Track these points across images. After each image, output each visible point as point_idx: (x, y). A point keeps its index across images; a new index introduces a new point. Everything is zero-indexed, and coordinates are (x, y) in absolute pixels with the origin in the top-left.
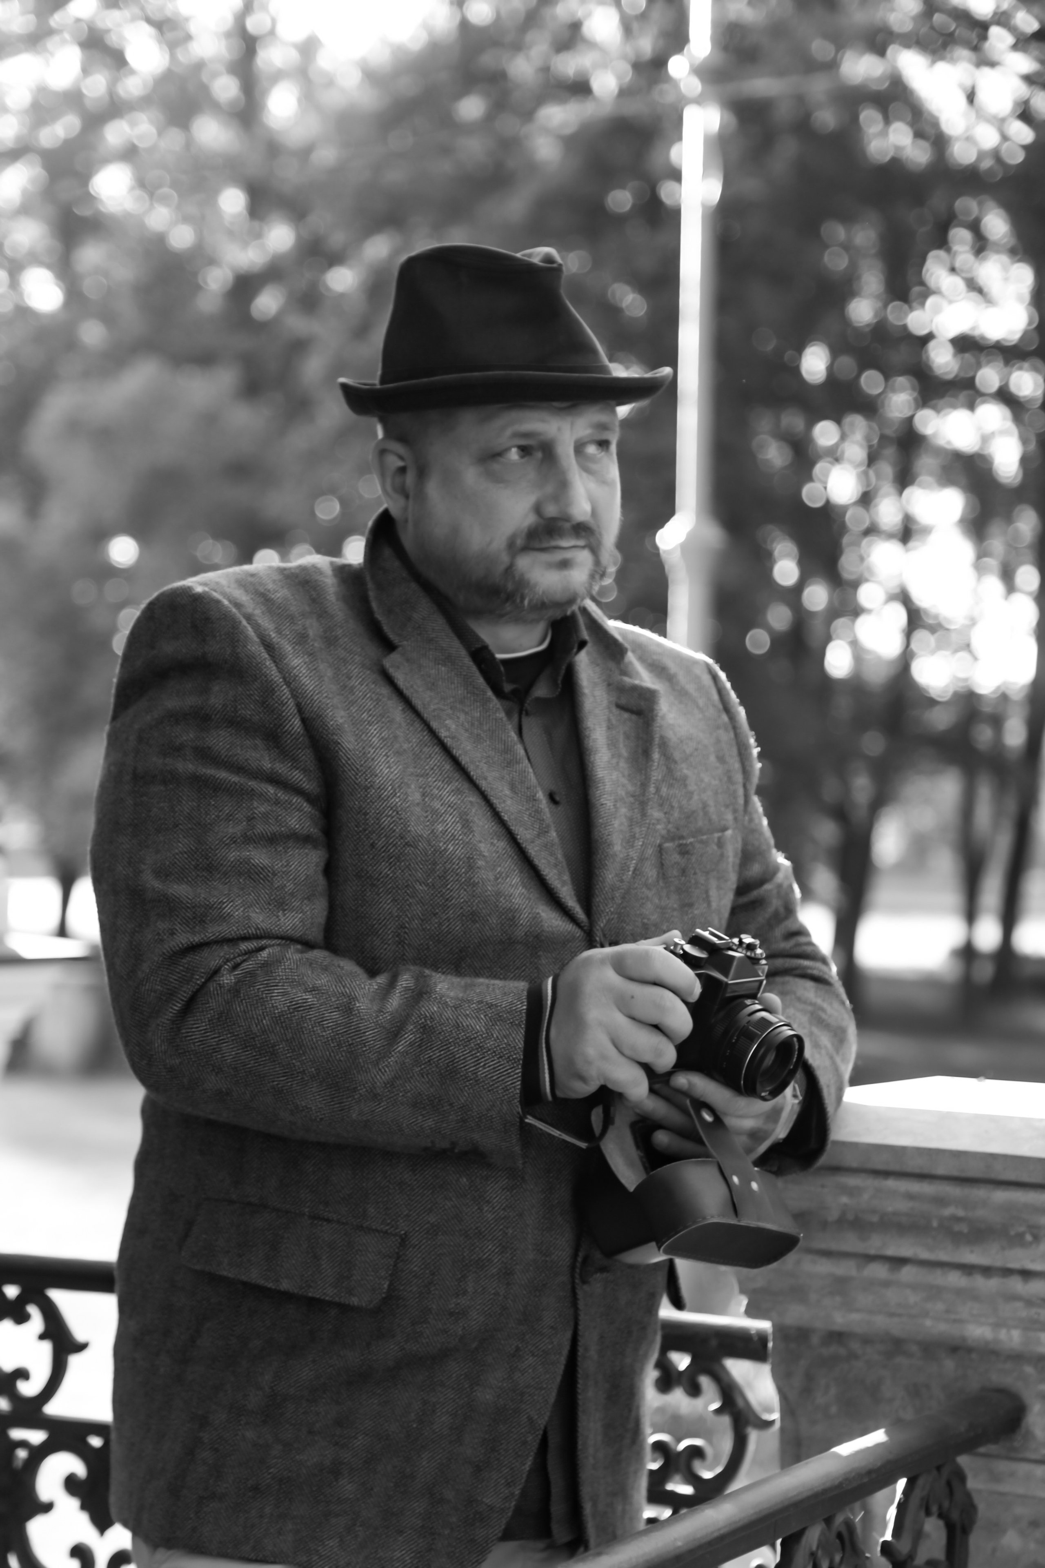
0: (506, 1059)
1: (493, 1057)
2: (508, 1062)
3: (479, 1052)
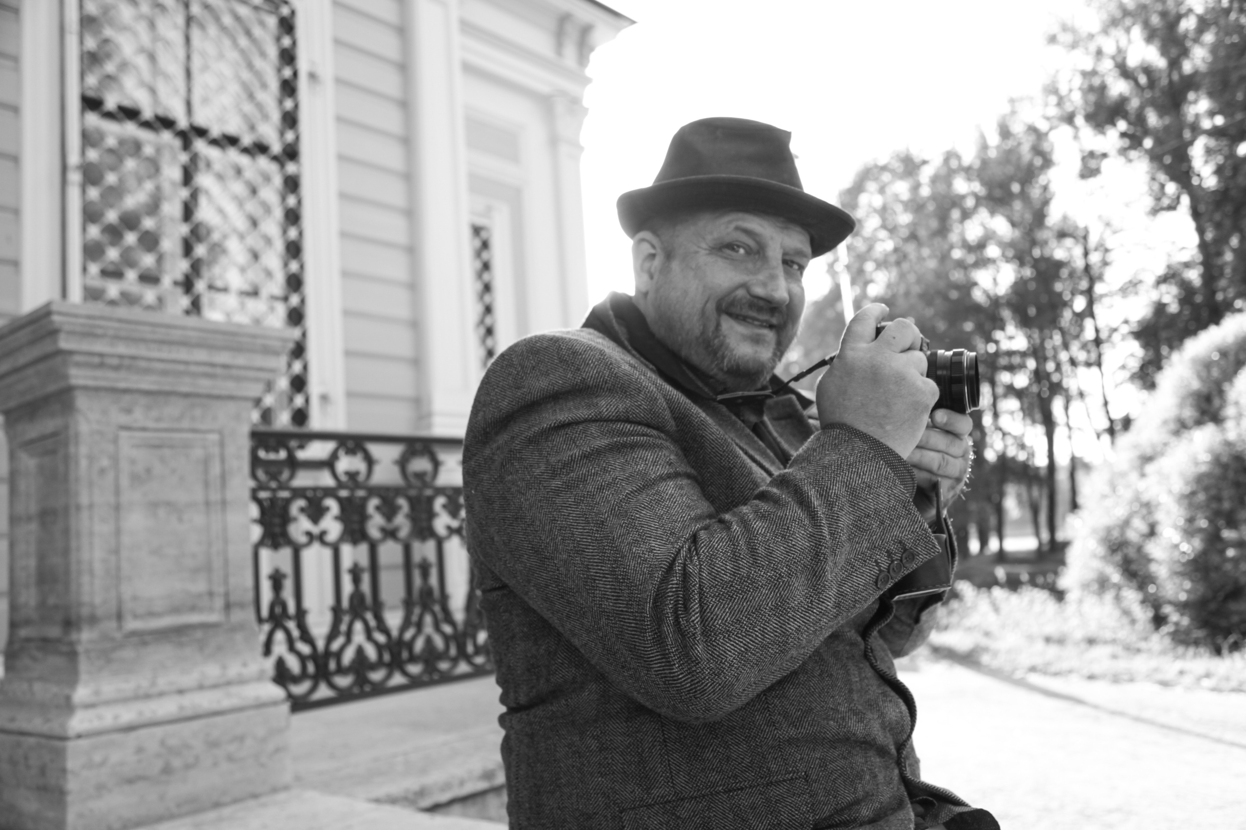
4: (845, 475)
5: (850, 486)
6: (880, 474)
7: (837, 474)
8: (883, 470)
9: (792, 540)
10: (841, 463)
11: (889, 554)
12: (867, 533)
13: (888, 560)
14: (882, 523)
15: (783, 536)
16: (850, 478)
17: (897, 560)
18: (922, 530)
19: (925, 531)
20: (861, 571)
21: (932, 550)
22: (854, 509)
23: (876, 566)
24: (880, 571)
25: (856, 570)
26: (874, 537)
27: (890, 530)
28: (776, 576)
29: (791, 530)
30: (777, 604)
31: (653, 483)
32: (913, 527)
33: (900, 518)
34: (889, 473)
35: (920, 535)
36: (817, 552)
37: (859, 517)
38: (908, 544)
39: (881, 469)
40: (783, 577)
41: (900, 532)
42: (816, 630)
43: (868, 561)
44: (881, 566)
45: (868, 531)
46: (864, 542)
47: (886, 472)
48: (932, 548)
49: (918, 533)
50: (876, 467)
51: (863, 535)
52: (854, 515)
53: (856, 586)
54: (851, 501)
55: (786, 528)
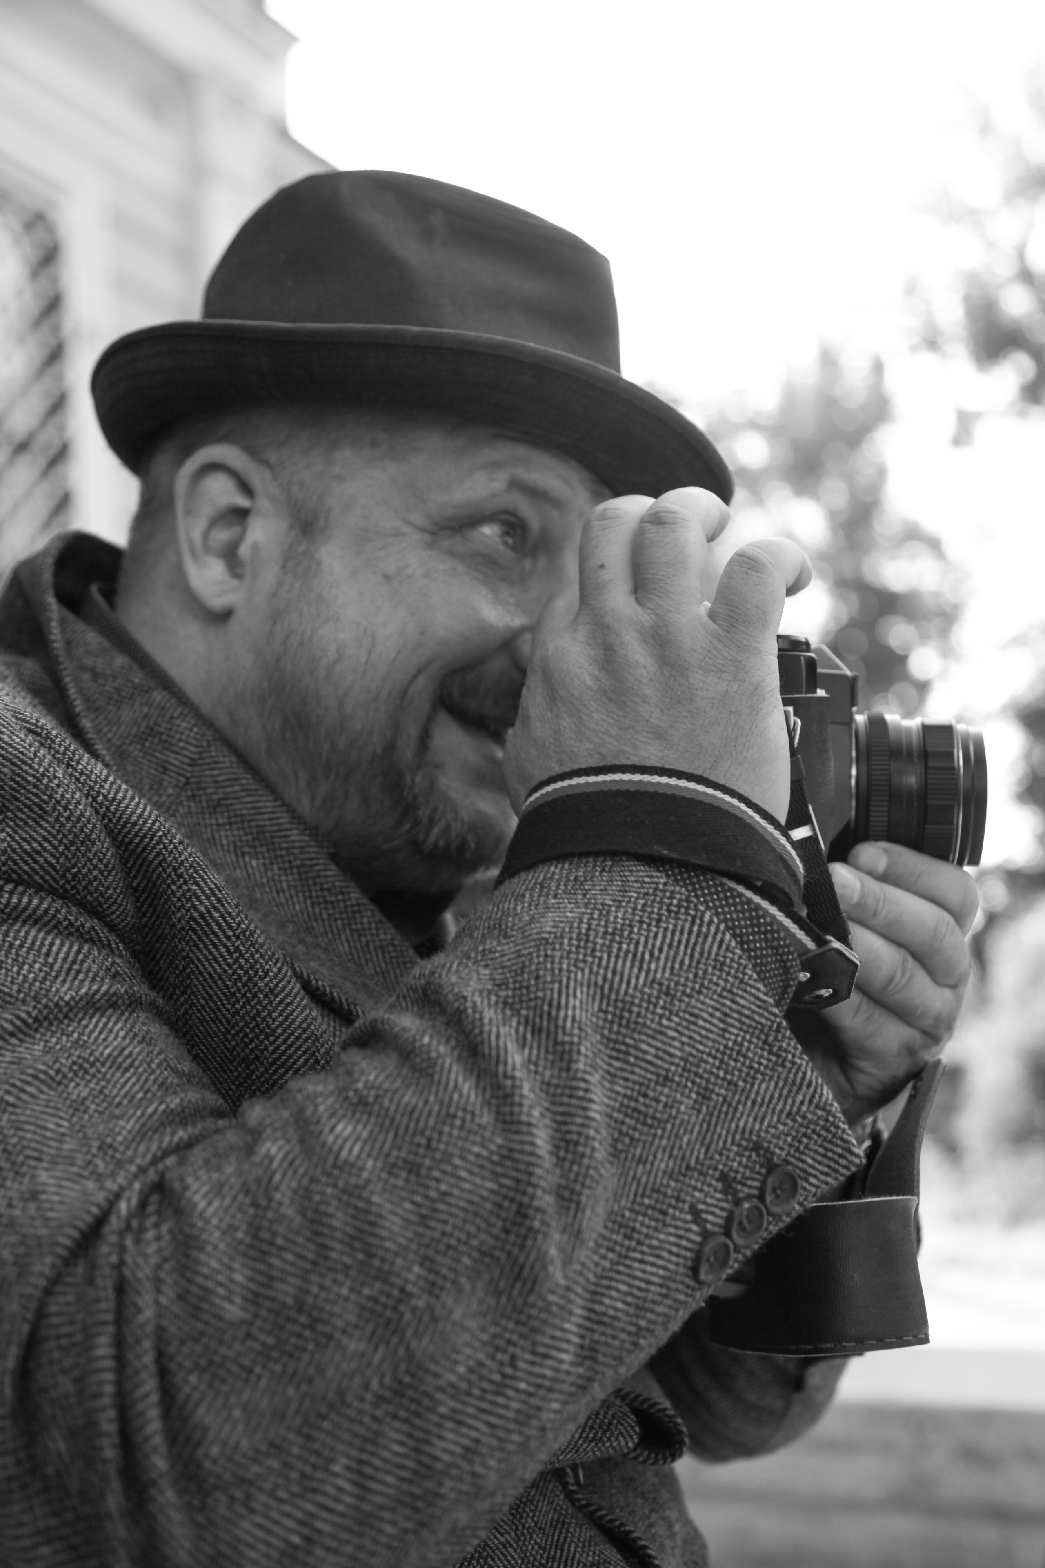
0: (669, 916)
1: (649, 931)
2: (677, 919)
3: (620, 943)
4: (599, 966)
5: (613, 996)
6: (701, 953)
7: (577, 960)
8: (710, 939)
9: (438, 1180)
10: (589, 929)
11: (727, 1181)
12: (664, 1130)
13: (726, 1201)
14: (705, 1096)
15: (413, 1169)
16: (614, 972)
17: (749, 1197)
18: (817, 1107)
19: (824, 1109)
20: (655, 1243)
21: (843, 1162)
22: (627, 1062)
23: (695, 1222)
24: (706, 1235)
25: (639, 1243)
26: (685, 1139)
27: (727, 1113)
28: (389, 1295)
29: (437, 1149)
30: (400, 1382)
31: (66, 1016)
32: (790, 1101)
33: (754, 1078)
34: (727, 949)
35: (810, 1122)
36: (521, 1205)
37: (641, 1085)
38: (777, 1151)
39: (706, 936)
40: (411, 1295)
41: (755, 1120)
42: (528, 1438)
43: (671, 1211)
44: (706, 1221)
45: (667, 1121)
46: (659, 1156)
47: (720, 947)
48: (841, 1156)
49: (804, 1117)
50: (690, 932)
51: (655, 1135)
52: (626, 1079)
53: (639, 1289)
54: (616, 1042)
55: (424, 1141)
